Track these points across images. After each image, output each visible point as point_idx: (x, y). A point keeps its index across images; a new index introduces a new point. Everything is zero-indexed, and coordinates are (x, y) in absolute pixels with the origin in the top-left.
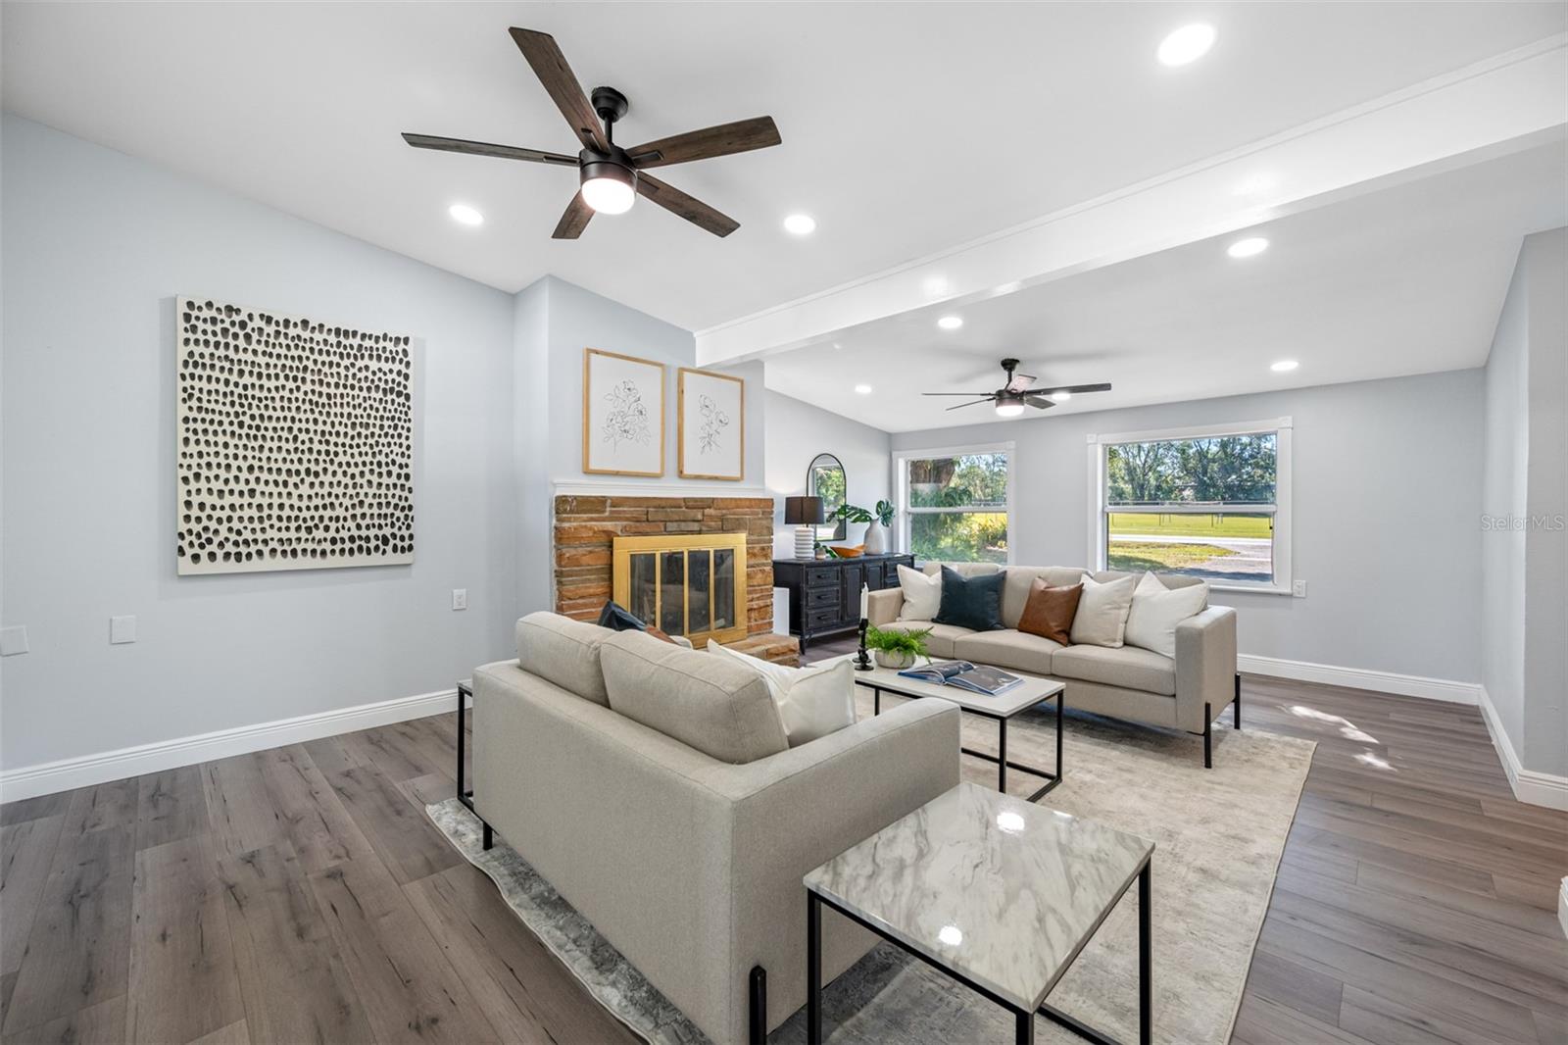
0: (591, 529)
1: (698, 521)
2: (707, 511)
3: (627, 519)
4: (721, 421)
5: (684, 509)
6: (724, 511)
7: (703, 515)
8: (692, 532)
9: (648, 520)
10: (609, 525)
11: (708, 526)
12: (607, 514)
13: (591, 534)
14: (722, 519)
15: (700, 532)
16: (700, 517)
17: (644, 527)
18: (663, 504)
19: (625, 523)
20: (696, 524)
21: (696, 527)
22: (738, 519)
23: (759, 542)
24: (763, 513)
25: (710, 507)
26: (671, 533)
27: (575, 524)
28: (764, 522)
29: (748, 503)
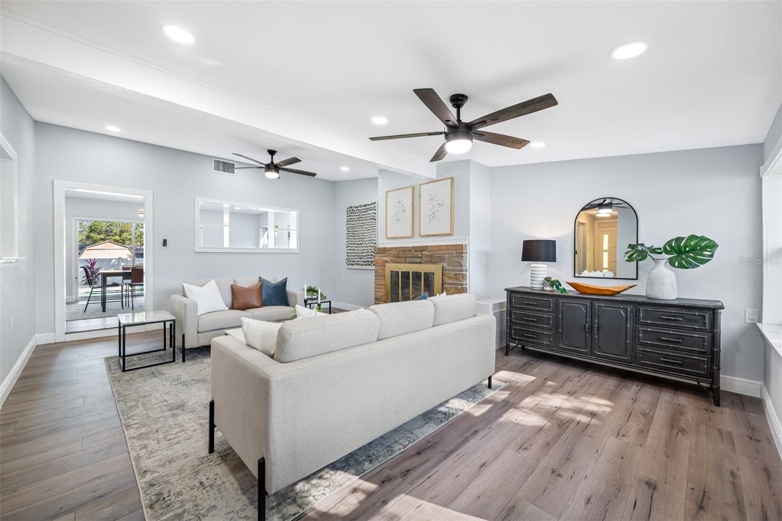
0: (381, 260)
1: (419, 257)
2: (424, 253)
3: (392, 256)
4: (440, 204)
5: (413, 252)
6: (432, 253)
7: (422, 254)
8: (417, 263)
9: (399, 257)
10: (386, 259)
11: (424, 260)
12: (387, 254)
13: (381, 262)
14: (431, 256)
15: (420, 263)
16: (420, 256)
17: (398, 260)
18: (404, 249)
19: (391, 258)
20: (419, 259)
21: (418, 260)
22: (440, 257)
23: (453, 270)
24: (456, 253)
25: (425, 251)
26: (408, 263)
27: (378, 258)
28: (456, 259)
29: (445, 248)
